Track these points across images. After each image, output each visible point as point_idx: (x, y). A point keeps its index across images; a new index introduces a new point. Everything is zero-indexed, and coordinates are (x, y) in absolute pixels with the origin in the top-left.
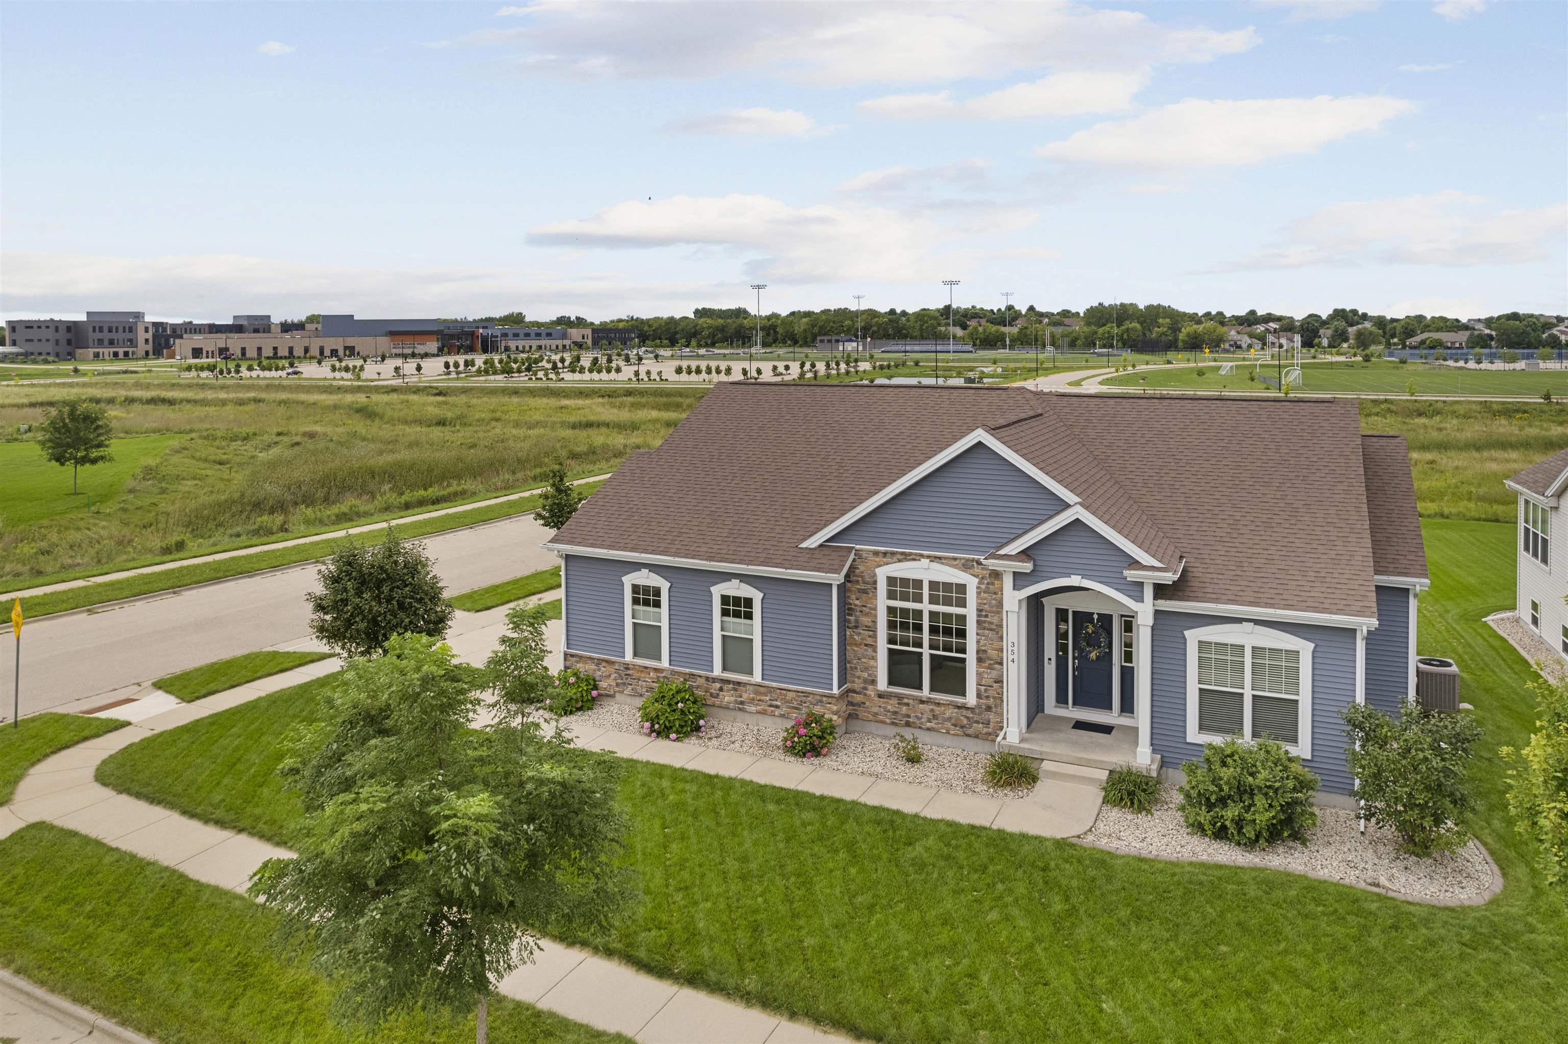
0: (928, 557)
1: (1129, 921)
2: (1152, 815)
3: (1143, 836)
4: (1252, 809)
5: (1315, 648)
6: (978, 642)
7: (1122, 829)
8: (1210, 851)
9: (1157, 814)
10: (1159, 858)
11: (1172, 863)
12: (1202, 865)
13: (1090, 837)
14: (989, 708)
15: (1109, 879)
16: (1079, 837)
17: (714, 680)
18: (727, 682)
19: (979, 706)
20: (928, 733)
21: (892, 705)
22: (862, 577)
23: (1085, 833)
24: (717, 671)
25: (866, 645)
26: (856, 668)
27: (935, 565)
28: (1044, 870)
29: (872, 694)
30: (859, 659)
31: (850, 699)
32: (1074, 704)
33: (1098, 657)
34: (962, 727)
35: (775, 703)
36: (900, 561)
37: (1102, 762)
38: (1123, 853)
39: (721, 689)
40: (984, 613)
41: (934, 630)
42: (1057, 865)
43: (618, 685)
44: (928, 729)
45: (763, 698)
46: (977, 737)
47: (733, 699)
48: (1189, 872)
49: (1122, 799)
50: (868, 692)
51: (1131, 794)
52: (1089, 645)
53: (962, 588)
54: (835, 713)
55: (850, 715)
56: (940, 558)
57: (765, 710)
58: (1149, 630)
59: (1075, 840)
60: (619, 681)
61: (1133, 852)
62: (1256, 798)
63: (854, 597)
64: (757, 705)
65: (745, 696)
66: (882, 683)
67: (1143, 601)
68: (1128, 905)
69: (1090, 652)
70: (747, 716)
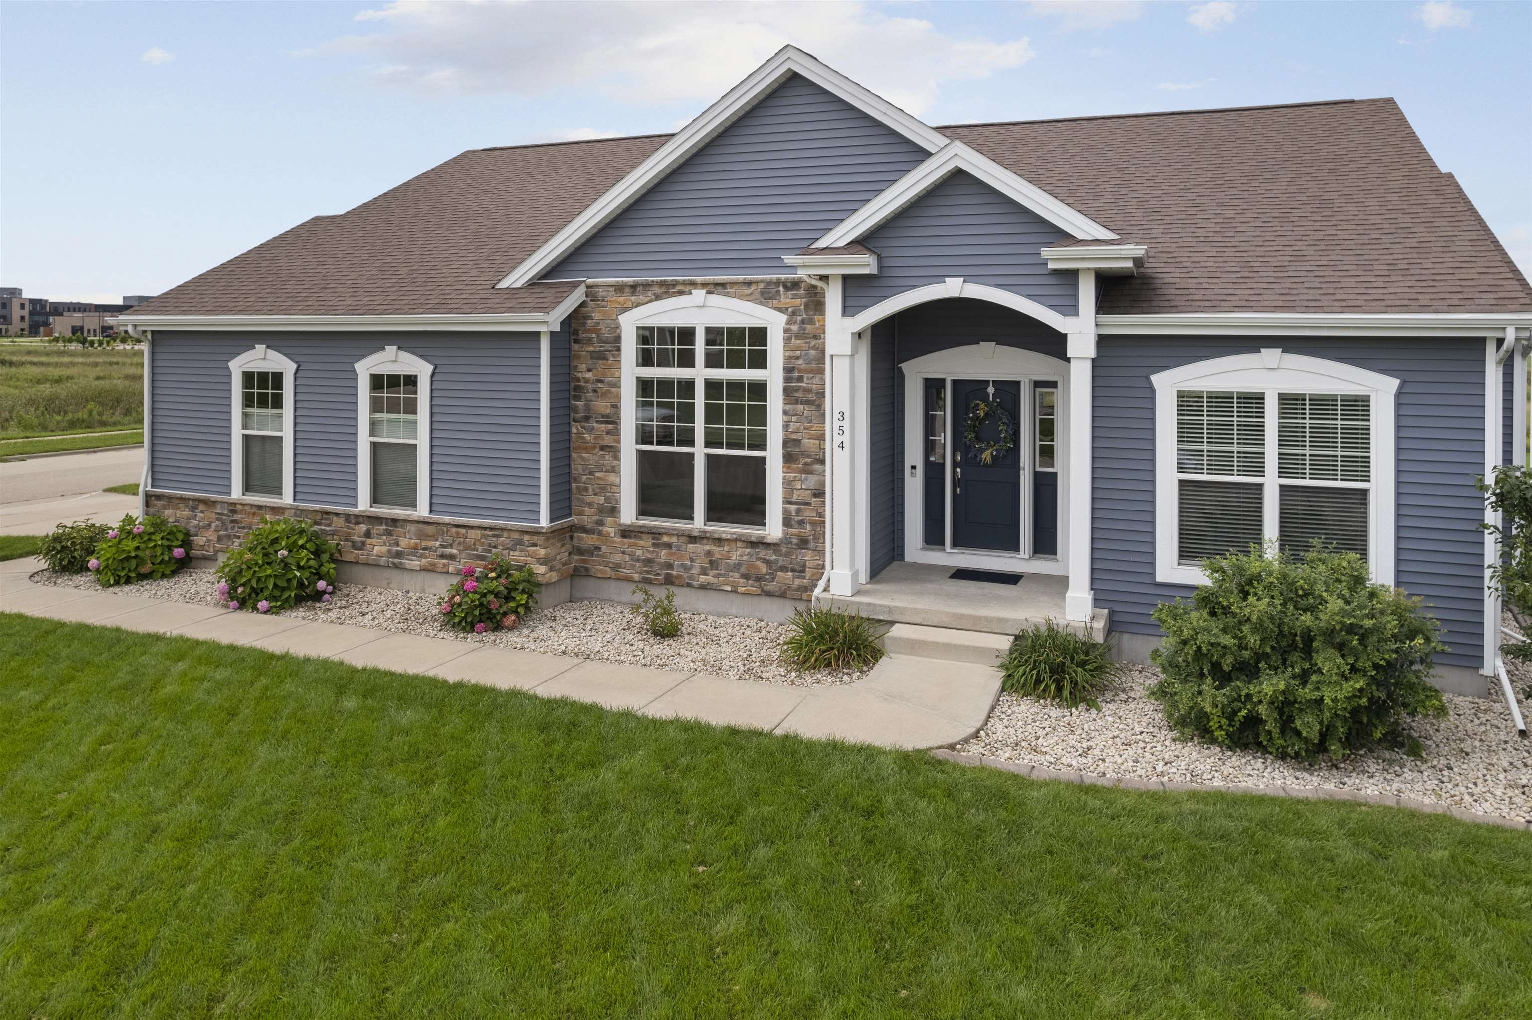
0: (704, 285)
1: (1065, 931)
2: (1099, 710)
3: (1085, 745)
4: (1314, 678)
5: (1401, 386)
6: (786, 426)
7: (1041, 733)
8: (1227, 770)
9: (1108, 709)
10: (1122, 785)
11: (1153, 796)
12: (1219, 796)
13: (975, 749)
14: (803, 543)
15: (1016, 832)
16: (952, 747)
17: (359, 519)
18: (375, 520)
19: (786, 540)
20: (702, 593)
21: (643, 548)
22: (597, 331)
23: (966, 741)
24: (363, 504)
25: (603, 448)
26: (586, 489)
27: (716, 300)
28: (868, 814)
29: (612, 531)
30: (591, 473)
31: (576, 542)
32: (955, 544)
33: (995, 458)
34: (758, 579)
35: (448, 551)
36: (658, 297)
37: (1000, 620)
38: (1045, 776)
39: (368, 535)
40: (796, 375)
41: (712, 414)
42: (899, 804)
43: (220, 539)
44: (703, 587)
45: (431, 544)
46: (783, 595)
47: (384, 549)
48: (1194, 813)
49: (1038, 682)
50: (605, 529)
51: (1058, 670)
52: (979, 439)
53: (759, 335)
54: (544, 561)
55: (576, 569)
56: (723, 285)
57: (434, 565)
58: (1088, 365)
59: (941, 754)
60: (222, 533)
61: (1066, 774)
62: (1319, 659)
63: (583, 367)
64: (422, 556)
65: (404, 543)
66: (628, 514)
67: (1076, 314)
68: (1062, 891)
69: (982, 450)
70: (406, 576)
